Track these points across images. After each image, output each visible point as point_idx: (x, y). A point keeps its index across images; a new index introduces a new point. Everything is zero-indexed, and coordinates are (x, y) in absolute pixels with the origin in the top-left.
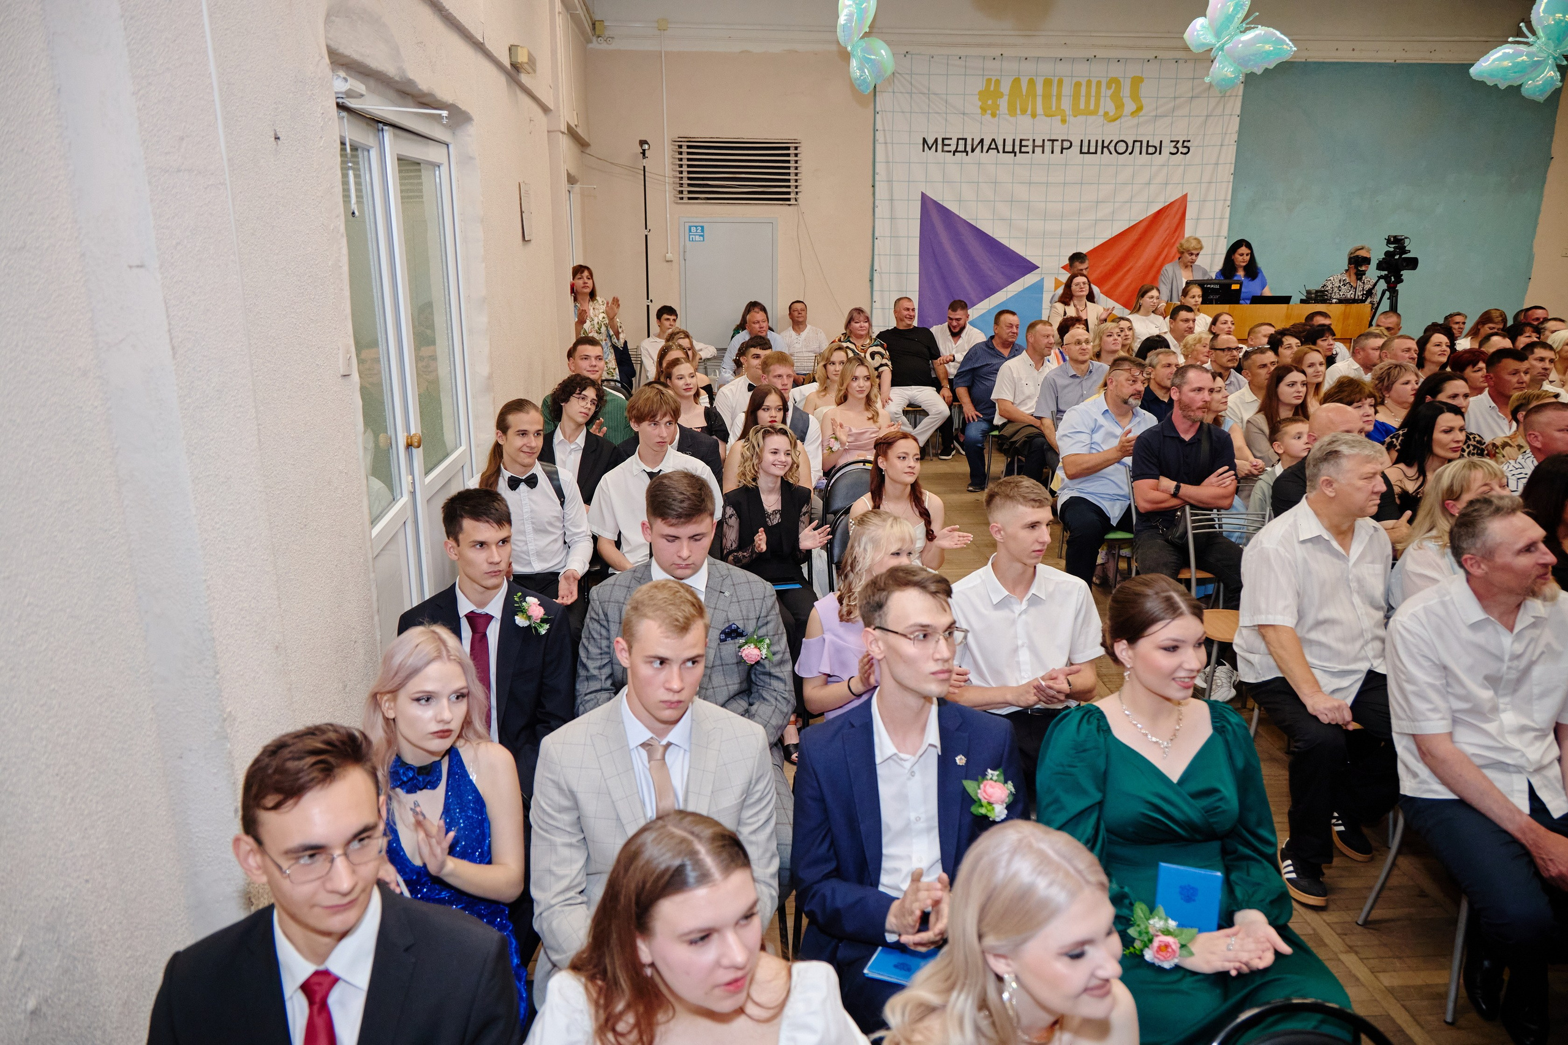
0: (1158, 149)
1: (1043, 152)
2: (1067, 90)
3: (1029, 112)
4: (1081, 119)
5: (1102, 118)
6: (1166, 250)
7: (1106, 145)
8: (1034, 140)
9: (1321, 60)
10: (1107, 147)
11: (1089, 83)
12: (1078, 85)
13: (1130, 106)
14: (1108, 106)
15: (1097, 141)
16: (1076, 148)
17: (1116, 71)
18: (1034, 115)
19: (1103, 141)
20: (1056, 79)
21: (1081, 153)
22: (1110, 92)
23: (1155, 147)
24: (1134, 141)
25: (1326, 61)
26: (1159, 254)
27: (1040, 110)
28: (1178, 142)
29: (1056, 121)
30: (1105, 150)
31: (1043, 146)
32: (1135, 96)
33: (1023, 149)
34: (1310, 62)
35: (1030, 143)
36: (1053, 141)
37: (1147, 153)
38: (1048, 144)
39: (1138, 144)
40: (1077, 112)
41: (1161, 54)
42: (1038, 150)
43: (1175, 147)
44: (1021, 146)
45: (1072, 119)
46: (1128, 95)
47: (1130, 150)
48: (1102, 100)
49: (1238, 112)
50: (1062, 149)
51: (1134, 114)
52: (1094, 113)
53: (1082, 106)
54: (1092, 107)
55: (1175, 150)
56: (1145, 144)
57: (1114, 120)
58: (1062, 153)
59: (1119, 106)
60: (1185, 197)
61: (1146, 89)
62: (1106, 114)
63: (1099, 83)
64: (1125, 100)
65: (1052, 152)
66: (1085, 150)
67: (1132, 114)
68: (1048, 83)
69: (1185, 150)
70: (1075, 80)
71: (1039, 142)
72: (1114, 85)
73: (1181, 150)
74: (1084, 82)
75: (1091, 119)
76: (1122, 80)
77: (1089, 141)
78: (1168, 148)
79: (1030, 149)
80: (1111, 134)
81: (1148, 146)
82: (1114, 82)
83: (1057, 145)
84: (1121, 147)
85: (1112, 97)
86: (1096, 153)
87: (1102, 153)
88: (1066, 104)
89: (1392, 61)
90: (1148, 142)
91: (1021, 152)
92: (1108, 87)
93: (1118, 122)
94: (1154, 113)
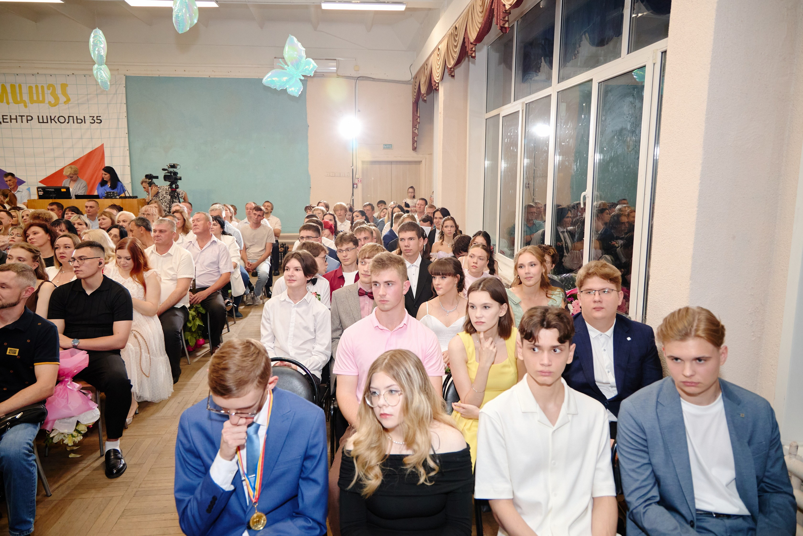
0: (83, 121)
1: (17, 122)
2: (25, 90)
3: (5, 101)
4: (35, 105)
5: (48, 105)
6: (97, 172)
7: (52, 118)
8: (11, 116)
9: (168, 76)
10: (54, 119)
11: (37, 87)
12: (30, 88)
13: (62, 99)
14: (49, 98)
15: (47, 116)
16: (35, 120)
17: (51, 80)
18: (8, 103)
19: (51, 117)
20: (17, 85)
21: (39, 122)
22: (50, 92)
23: (82, 120)
24: (69, 117)
25: (170, 76)
26: (93, 175)
27: (11, 100)
28: (94, 117)
29: (22, 105)
30: (53, 121)
31: (16, 119)
32: (65, 94)
33: (5, 120)
34: (161, 77)
35: (8, 117)
36: (22, 116)
37: (77, 123)
38: (19, 119)
39: (71, 118)
40: (32, 101)
41: (76, 72)
42: (14, 121)
43: (92, 119)
44: (3, 119)
45: (30, 105)
46: (61, 93)
47: (67, 121)
48: (46, 95)
49: (125, 102)
50: (27, 120)
51: (65, 103)
52: (43, 101)
53: (35, 98)
54: (41, 99)
55: (93, 121)
56: (75, 118)
57: (55, 106)
58: (27, 122)
59: (57, 99)
60: (103, 145)
61: (69, 90)
62: (50, 103)
63: (42, 87)
64: (59, 96)
65: (22, 122)
66: (41, 121)
67: (65, 102)
68: (13, 86)
69: (99, 121)
70: (28, 85)
71: (14, 117)
72: (51, 88)
73: (96, 121)
74: (34, 86)
75: (41, 105)
76: (55, 85)
77: (43, 116)
78: (89, 120)
79: (9, 120)
80: (55, 112)
81: (77, 119)
82: (49, 86)
83: (24, 119)
84: (62, 120)
85: (51, 94)
86: (47, 122)
87: (51, 122)
88: (26, 97)
89: (208, 77)
90: (77, 117)
91: (4, 122)
92: (48, 89)
93: (57, 106)
94: (77, 102)
